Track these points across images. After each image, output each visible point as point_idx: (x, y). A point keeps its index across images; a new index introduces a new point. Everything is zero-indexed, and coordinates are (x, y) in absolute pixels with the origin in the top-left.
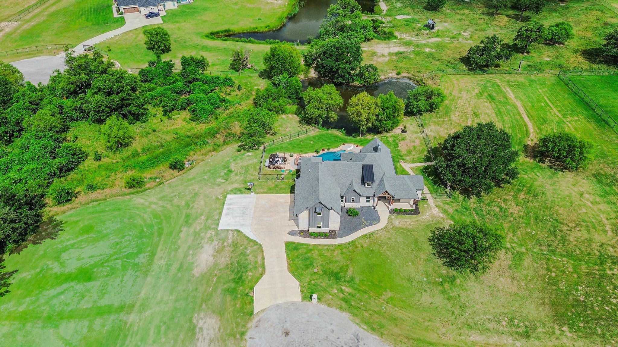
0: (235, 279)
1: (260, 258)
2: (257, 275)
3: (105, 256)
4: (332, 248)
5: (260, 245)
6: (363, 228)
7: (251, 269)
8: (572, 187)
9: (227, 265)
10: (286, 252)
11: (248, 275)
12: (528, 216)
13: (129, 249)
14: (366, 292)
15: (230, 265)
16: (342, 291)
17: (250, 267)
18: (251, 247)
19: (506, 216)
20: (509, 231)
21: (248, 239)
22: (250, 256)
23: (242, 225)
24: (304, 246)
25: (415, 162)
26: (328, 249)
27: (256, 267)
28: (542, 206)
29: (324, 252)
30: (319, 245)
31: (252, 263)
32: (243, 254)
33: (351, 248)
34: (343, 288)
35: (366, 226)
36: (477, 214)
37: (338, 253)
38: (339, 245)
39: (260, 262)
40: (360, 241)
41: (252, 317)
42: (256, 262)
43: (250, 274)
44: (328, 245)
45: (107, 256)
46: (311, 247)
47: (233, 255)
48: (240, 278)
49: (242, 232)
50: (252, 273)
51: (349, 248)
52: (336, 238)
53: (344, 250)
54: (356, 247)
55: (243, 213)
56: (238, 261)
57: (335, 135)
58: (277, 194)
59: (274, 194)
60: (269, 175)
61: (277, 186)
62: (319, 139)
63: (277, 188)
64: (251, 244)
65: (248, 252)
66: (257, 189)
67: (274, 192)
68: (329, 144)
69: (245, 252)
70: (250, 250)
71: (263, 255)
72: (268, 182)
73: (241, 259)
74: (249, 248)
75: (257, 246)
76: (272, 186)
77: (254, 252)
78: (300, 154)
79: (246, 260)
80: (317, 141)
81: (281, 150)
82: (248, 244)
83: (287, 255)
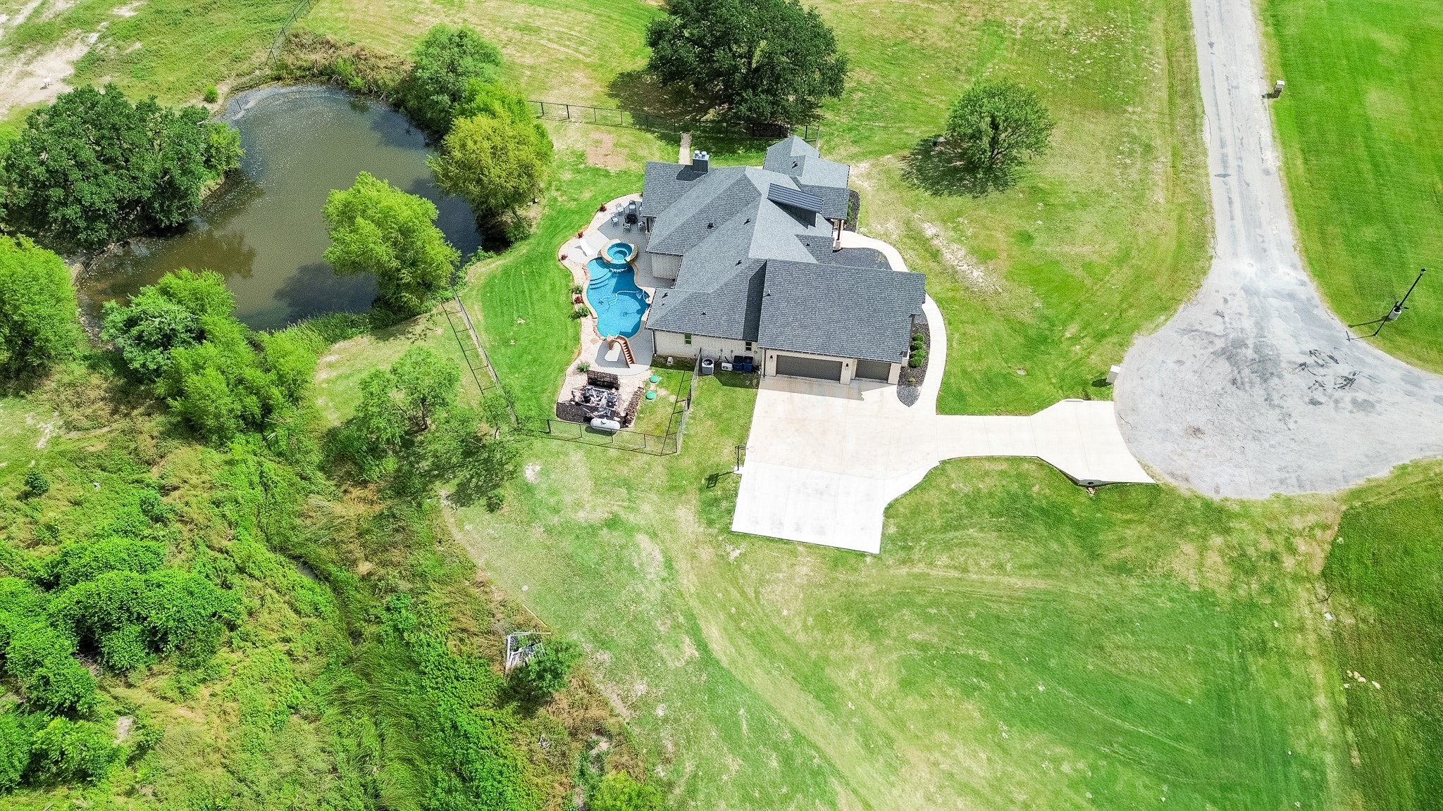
0: (1046, 523)
1: (987, 465)
2: (1041, 474)
4: (957, 336)
5: (943, 463)
7: (1022, 486)
9: (1000, 538)
10: (972, 414)
11: (1039, 494)
14: (1078, 306)
15: (1004, 533)
16: (1075, 339)
17: (1015, 487)
18: (949, 482)
21: (920, 488)
22: (980, 486)
23: (869, 498)
26: (961, 343)
27: (1018, 475)
29: (969, 351)
30: (948, 356)
31: (1004, 483)
32: (971, 502)
33: (956, 307)
34: (1068, 335)
37: (973, 330)
38: (949, 323)
39: (1004, 466)
41: (1164, 487)
42: (1003, 474)
43: (1036, 489)
46: (956, 370)
48: (1044, 512)
49: (896, 500)
50: (1034, 485)
51: (955, 310)
52: (927, 325)
54: (953, 298)
55: (822, 493)
56: (992, 515)
57: (499, 274)
58: (751, 416)
59: (751, 421)
60: (656, 429)
61: (713, 415)
62: (512, 305)
63: (725, 416)
64: (942, 481)
65: (967, 489)
66: (717, 459)
67: (742, 422)
68: (548, 288)
69: (966, 495)
70: (961, 485)
71: (980, 459)
72: (692, 433)
73: (987, 507)
74: (953, 486)
75: (950, 470)
76: (711, 426)
77: (967, 477)
78: (576, 351)
79: (991, 495)
80: (518, 311)
81: (543, 391)
82: (938, 487)
83: (981, 413)
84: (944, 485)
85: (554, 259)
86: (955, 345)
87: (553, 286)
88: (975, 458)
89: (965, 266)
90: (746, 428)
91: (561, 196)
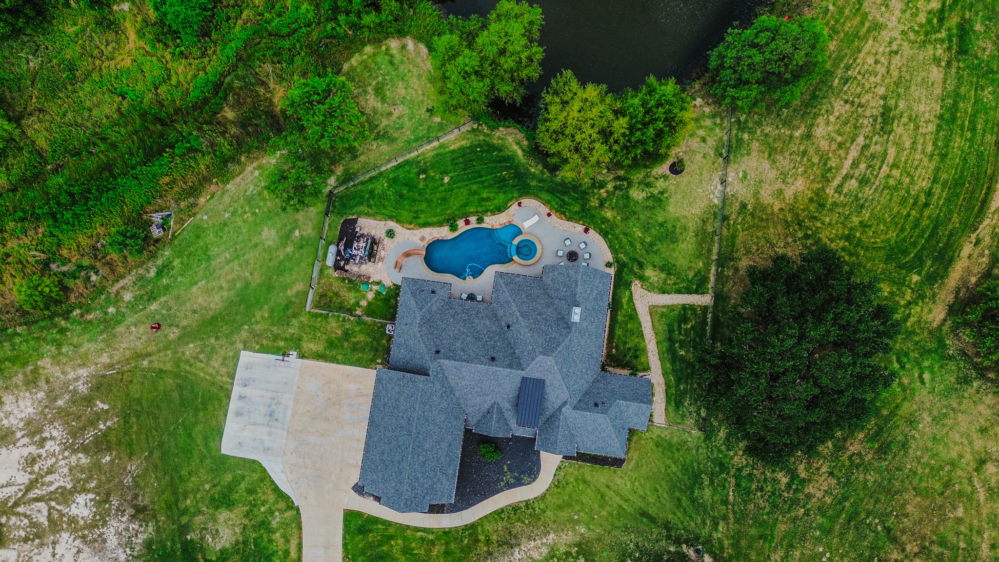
1: (294, 542)
3: (16, 488)
4: (431, 537)
5: (298, 509)
6: (502, 490)
8: (975, 436)
9: (237, 543)
10: (344, 538)
12: (839, 507)
13: (56, 476)
15: (241, 546)
17: (276, 560)
18: (281, 512)
19: (795, 502)
20: (782, 545)
21: (276, 489)
22: (277, 534)
23: (267, 450)
24: (380, 526)
25: (668, 288)
26: (422, 539)
28: (880, 485)
29: (413, 545)
30: (408, 527)
31: (280, 553)
32: (264, 525)
33: (466, 541)
35: (509, 486)
36: (738, 485)
37: (439, 552)
38: (446, 532)
39: (293, 553)
40: (488, 527)
42: (287, 553)
44: (424, 530)
45: (20, 490)
46: (391, 531)
47: (246, 522)
51: (462, 541)
52: (443, 512)
53: (453, 546)
54: (477, 541)
55: (271, 415)
56: (255, 539)
57: (506, 153)
58: (344, 364)
59: (339, 363)
60: (334, 293)
61: (347, 335)
62: (464, 169)
63: (346, 344)
64: (282, 505)
65: (274, 524)
66: (305, 338)
67: (340, 357)
68: (485, 195)
69: (269, 523)
70: (278, 520)
71: (300, 538)
72: (330, 320)
73: (261, 537)
74: (277, 513)
75: (289, 514)
76: (336, 333)
77: (285, 525)
78: (412, 226)
79: (270, 541)
80: (458, 175)
81: (369, 206)
82: (276, 502)
83: (345, 545)
84: (279, 506)
85: (520, 196)
86: (419, 534)
87: (488, 199)
88: (301, 534)
89: (519, 557)
90: (333, 360)
91: (607, 192)
